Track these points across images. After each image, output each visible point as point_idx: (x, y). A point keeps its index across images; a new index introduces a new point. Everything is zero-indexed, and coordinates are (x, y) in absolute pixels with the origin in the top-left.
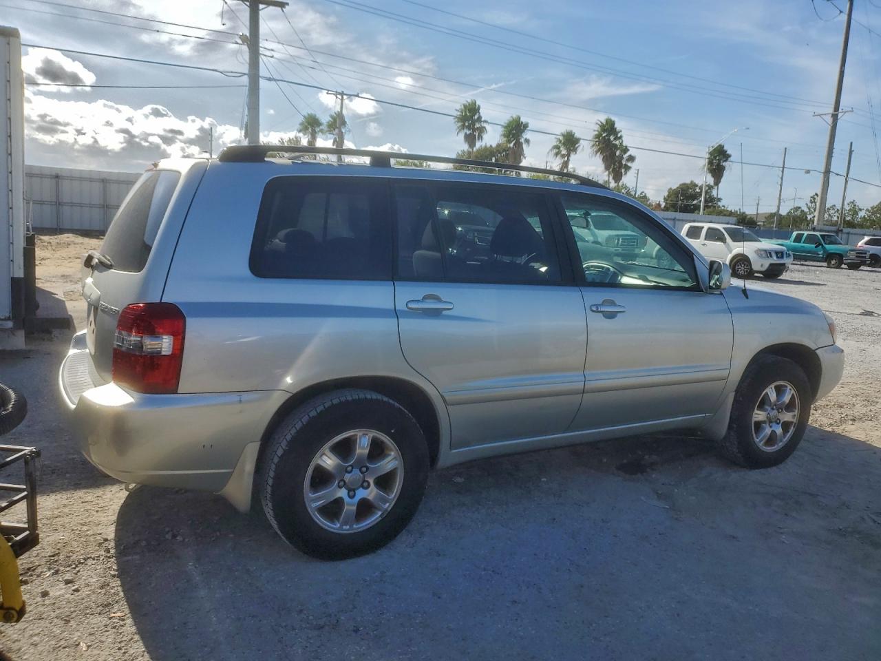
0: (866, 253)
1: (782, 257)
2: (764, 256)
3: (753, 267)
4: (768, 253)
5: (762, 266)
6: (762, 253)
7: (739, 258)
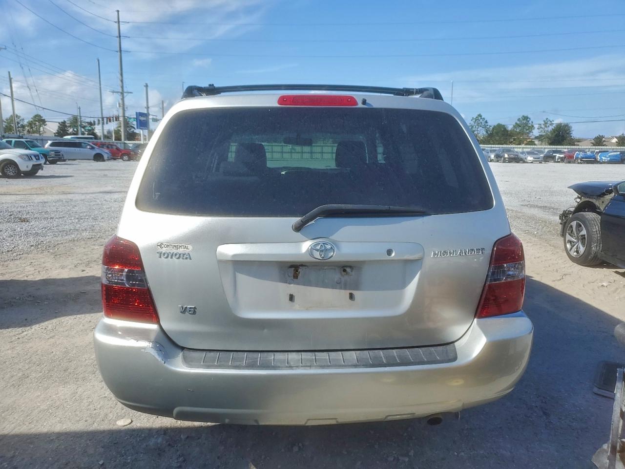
0: (60, 152)
1: (39, 159)
2: (27, 159)
3: (21, 168)
4: (29, 157)
5: (27, 167)
6: (25, 157)
7: (5, 162)
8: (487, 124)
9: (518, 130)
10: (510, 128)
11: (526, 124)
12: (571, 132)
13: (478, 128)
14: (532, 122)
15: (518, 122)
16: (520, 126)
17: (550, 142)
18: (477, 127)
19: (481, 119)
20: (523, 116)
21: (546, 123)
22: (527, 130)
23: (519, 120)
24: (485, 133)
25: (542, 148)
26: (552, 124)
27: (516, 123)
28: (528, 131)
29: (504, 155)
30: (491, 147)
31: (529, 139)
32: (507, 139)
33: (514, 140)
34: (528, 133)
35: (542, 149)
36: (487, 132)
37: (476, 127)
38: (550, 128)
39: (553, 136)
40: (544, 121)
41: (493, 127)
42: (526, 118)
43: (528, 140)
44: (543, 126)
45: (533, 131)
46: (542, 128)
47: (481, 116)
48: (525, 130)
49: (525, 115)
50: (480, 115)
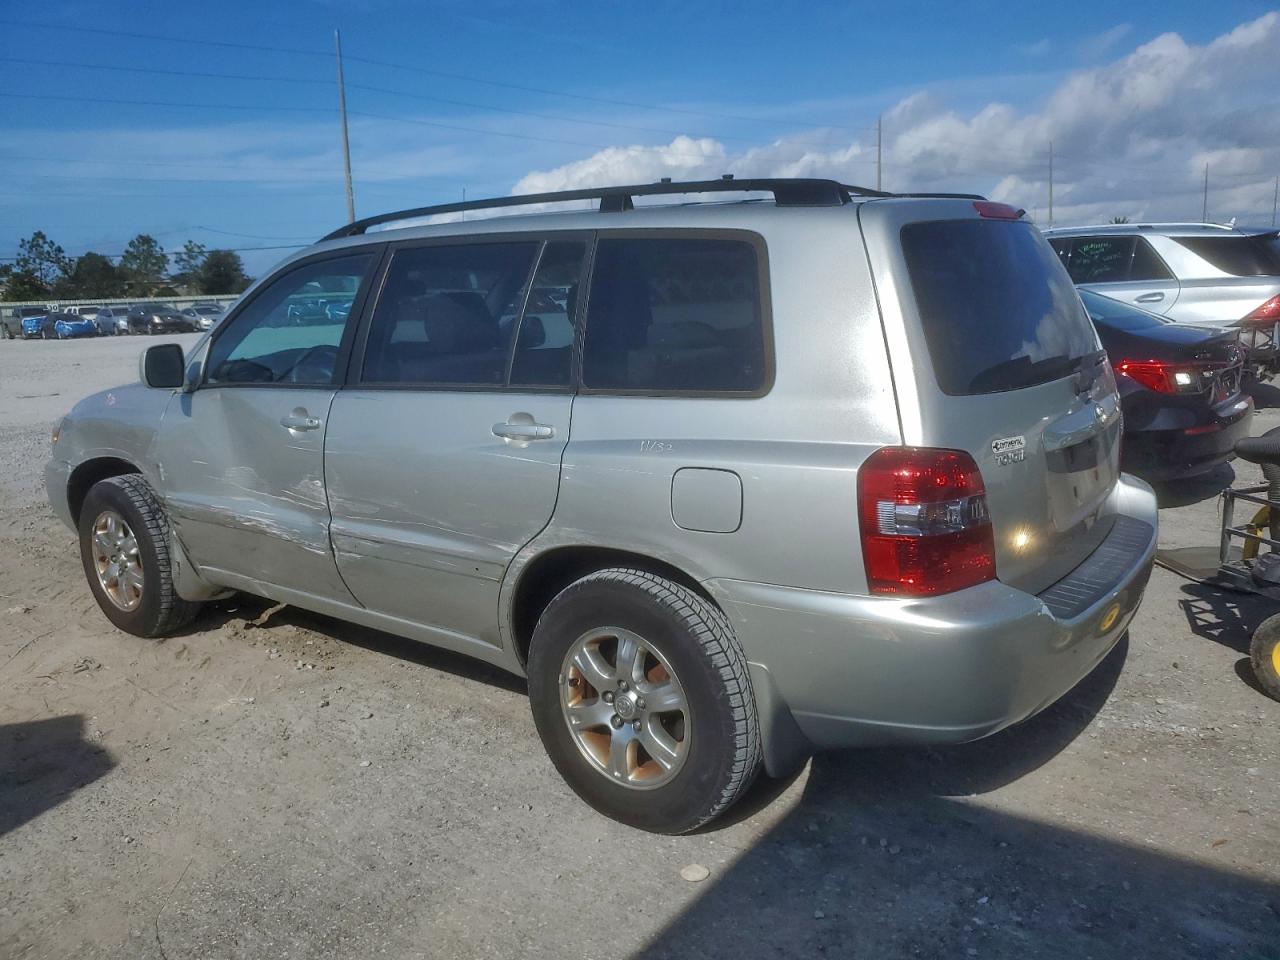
8: (62, 255)
9: (135, 267)
10: (116, 262)
11: (150, 255)
12: (242, 267)
13: (40, 264)
14: (161, 249)
15: (131, 250)
16: (139, 258)
17: (205, 287)
18: (38, 261)
19: (45, 242)
20: (141, 237)
21: (190, 251)
22: (154, 264)
23: (131, 244)
24: (59, 273)
25: (213, 300)
26: (202, 253)
27: (127, 252)
28: (156, 268)
29: (153, 319)
30: (106, 304)
31: (163, 283)
32: (115, 285)
33: (131, 286)
34: (158, 272)
35: (215, 302)
36: (65, 272)
37: (34, 261)
38: (200, 261)
39: (210, 275)
40: (186, 246)
41: (76, 260)
42: (146, 240)
43: (162, 286)
44: (184, 257)
45: (167, 266)
46: (185, 260)
47: (43, 237)
48: (149, 265)
49: (144, 234)
50: (39, 235)
